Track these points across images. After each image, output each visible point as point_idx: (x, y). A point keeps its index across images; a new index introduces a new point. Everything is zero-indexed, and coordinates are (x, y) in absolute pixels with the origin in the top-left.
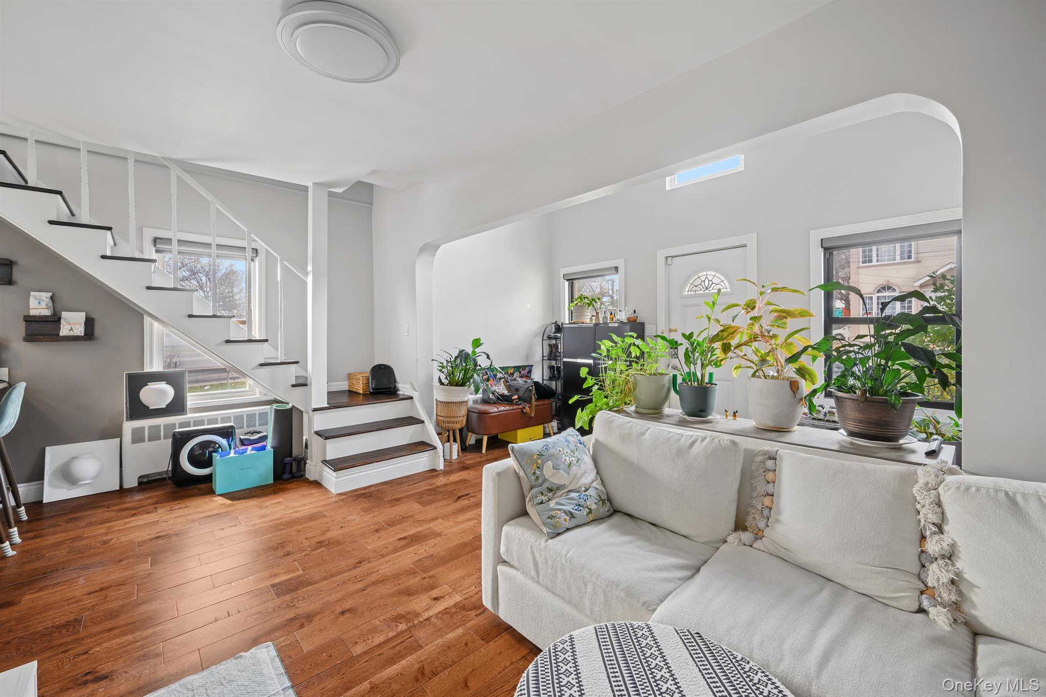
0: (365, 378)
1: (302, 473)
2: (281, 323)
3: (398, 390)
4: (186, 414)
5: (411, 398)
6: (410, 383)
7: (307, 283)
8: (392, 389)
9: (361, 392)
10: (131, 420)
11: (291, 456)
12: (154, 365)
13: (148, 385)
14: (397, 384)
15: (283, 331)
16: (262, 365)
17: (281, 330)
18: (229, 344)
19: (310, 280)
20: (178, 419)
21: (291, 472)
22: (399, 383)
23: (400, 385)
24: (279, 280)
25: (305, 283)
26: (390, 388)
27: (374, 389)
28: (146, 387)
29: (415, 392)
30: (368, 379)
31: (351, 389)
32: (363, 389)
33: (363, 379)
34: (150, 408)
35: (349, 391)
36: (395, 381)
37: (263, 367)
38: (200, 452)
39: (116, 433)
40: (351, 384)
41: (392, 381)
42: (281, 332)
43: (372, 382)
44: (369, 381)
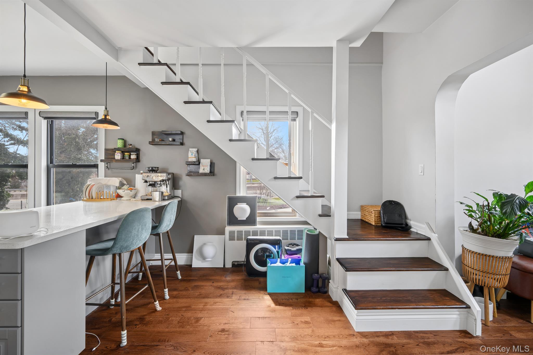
0: (377, 212)
1: (326, 290)
2: (311, 164)
3: (410, 227)
4: (256, 226)
5: (429, 239)
6: (426, 223)
7: (331, 130)
8: (404, 226)
9: (373, 224)
10: (229, 225)
11: (318, 273)
12: (241, 192)
13: (237, 204)
14: (408, 221)
15: (313, 170)
16: (298, 197)
17: (311, 170)
18: (276, 180)
19: (333, 127)
20: (251, 228)
21: (318, 286)
22: (410, 220)
23: (412, 223)
24: (310, 129)
25: (330, 130)
26: (402, 224)
27: (386, 223)
28: (237, 206)
29: (433, 234)
30: (380, 213)
31: (364, 219)
32: (375, 221)
33: (375, 213)
34: (238, 219)
35: (361, 220)
36: (406, 218)
37: (298, 199)
38: (262, 254)
39: (222, 233)
40: (364, 215)
41: (403, 217)
42: (311, 171)
43: (383, 217)
44: (380, 215)
